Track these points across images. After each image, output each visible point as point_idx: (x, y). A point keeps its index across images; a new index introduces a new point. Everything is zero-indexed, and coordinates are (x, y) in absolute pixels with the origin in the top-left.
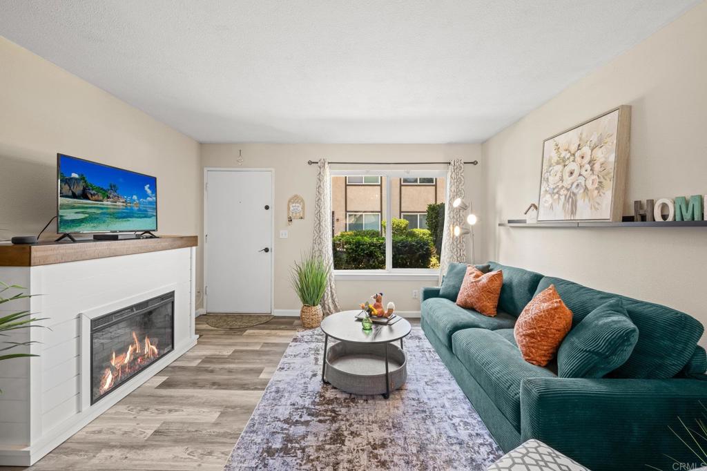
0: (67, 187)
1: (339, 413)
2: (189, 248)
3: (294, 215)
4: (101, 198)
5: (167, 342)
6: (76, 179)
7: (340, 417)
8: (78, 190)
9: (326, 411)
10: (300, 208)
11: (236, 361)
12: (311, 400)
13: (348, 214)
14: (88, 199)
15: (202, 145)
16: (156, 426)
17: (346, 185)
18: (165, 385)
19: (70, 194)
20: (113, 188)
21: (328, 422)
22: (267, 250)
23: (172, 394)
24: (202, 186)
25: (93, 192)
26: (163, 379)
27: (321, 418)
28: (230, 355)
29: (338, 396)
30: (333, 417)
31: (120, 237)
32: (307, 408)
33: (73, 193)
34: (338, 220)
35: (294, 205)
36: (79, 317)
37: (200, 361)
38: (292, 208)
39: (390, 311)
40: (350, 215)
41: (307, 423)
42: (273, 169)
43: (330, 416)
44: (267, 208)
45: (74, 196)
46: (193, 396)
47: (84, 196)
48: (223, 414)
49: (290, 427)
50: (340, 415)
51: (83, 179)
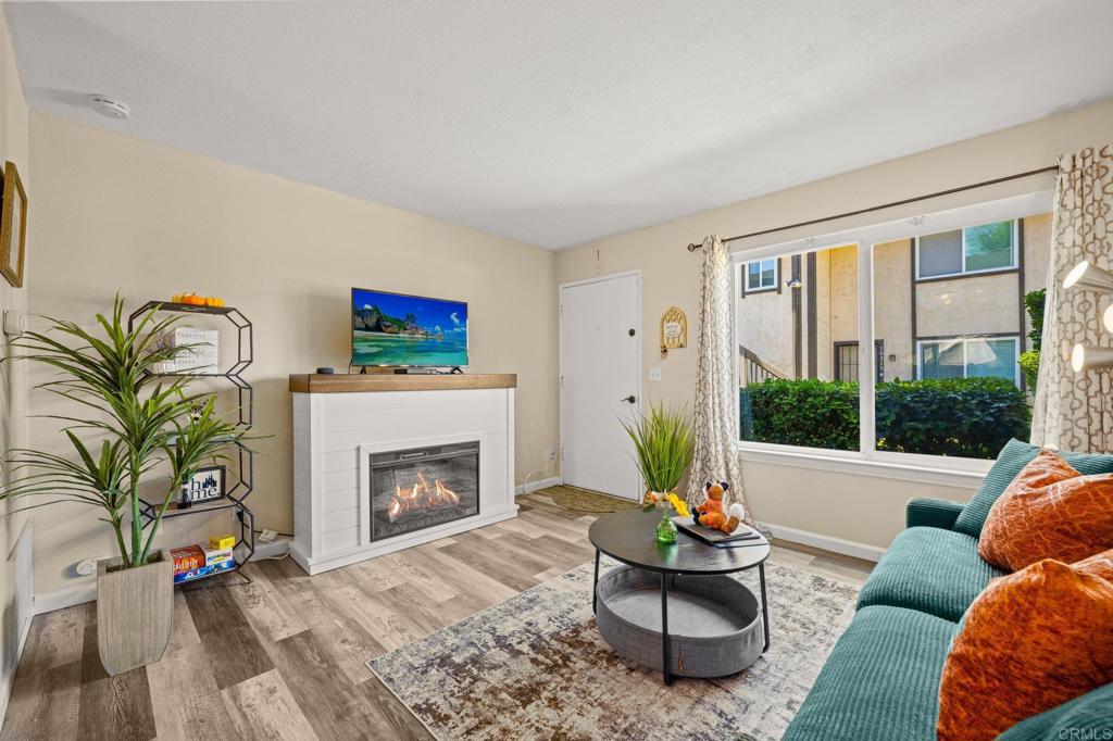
0: (359, 320)
1: (571, 665)
2: (505, 390)
3: (671, 341)
4: (397, 330)
5: (470, 504)
6: (369, 310)
7: (564, 670)
8: (371, 321)
9: (556, 652)
10: (679, 330)
11: (534, 548)
12: (557, 629)
13: (919, 343)
14: (383, 331)
15: (557, 255)
16: (398, 583)
17: (914, 282)
18: (447, 550)
19: (364, 326)
20: (411, 318)
21: (543, 667)
22: (632, 400)
23: (443, 561)
24: (556, 310)
25: (388, 324)
26: (451, 542)
27: (541, 657)
28: (534, 540)
29: (596, 642)
30: (556, 665)
31: (409, 371)
32: (540, 637)
33: (366, 326)
34: (893, 357)
35: (669, 324)
36: (358, 449)
37: (499, 535)
38: (666, 331)
39: (735, 521)
40: (925, 347)
41: (516, 653)
42: (638, 271)
43: (555, 662)
44: (632, 333)
45: (367, 328)
46: (453, 569)
47: (378, 328)
48: (456, 599)
49: (495, 647)
50: (568, 667)
51: (376, 309)
